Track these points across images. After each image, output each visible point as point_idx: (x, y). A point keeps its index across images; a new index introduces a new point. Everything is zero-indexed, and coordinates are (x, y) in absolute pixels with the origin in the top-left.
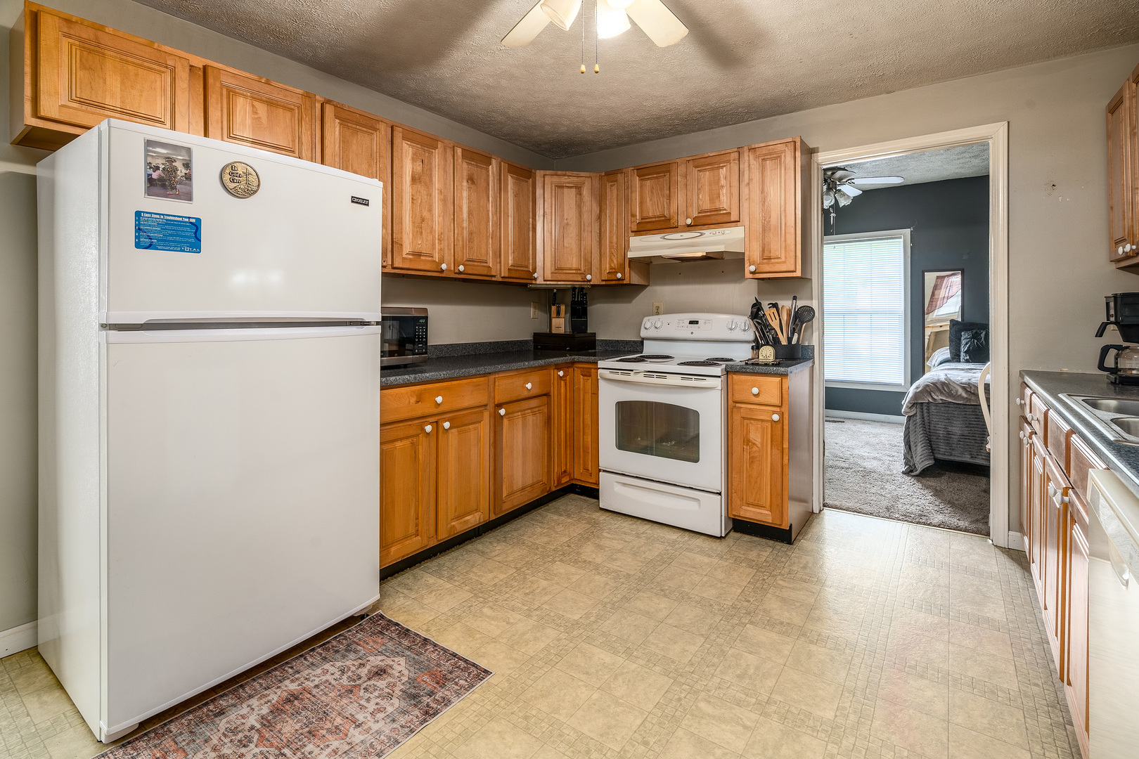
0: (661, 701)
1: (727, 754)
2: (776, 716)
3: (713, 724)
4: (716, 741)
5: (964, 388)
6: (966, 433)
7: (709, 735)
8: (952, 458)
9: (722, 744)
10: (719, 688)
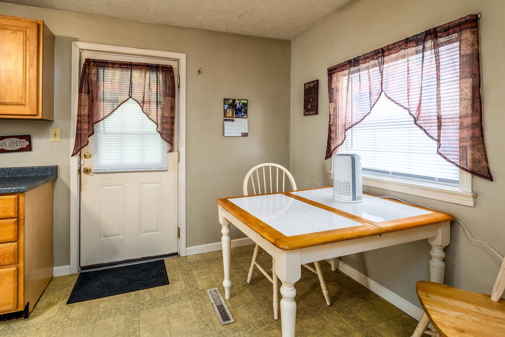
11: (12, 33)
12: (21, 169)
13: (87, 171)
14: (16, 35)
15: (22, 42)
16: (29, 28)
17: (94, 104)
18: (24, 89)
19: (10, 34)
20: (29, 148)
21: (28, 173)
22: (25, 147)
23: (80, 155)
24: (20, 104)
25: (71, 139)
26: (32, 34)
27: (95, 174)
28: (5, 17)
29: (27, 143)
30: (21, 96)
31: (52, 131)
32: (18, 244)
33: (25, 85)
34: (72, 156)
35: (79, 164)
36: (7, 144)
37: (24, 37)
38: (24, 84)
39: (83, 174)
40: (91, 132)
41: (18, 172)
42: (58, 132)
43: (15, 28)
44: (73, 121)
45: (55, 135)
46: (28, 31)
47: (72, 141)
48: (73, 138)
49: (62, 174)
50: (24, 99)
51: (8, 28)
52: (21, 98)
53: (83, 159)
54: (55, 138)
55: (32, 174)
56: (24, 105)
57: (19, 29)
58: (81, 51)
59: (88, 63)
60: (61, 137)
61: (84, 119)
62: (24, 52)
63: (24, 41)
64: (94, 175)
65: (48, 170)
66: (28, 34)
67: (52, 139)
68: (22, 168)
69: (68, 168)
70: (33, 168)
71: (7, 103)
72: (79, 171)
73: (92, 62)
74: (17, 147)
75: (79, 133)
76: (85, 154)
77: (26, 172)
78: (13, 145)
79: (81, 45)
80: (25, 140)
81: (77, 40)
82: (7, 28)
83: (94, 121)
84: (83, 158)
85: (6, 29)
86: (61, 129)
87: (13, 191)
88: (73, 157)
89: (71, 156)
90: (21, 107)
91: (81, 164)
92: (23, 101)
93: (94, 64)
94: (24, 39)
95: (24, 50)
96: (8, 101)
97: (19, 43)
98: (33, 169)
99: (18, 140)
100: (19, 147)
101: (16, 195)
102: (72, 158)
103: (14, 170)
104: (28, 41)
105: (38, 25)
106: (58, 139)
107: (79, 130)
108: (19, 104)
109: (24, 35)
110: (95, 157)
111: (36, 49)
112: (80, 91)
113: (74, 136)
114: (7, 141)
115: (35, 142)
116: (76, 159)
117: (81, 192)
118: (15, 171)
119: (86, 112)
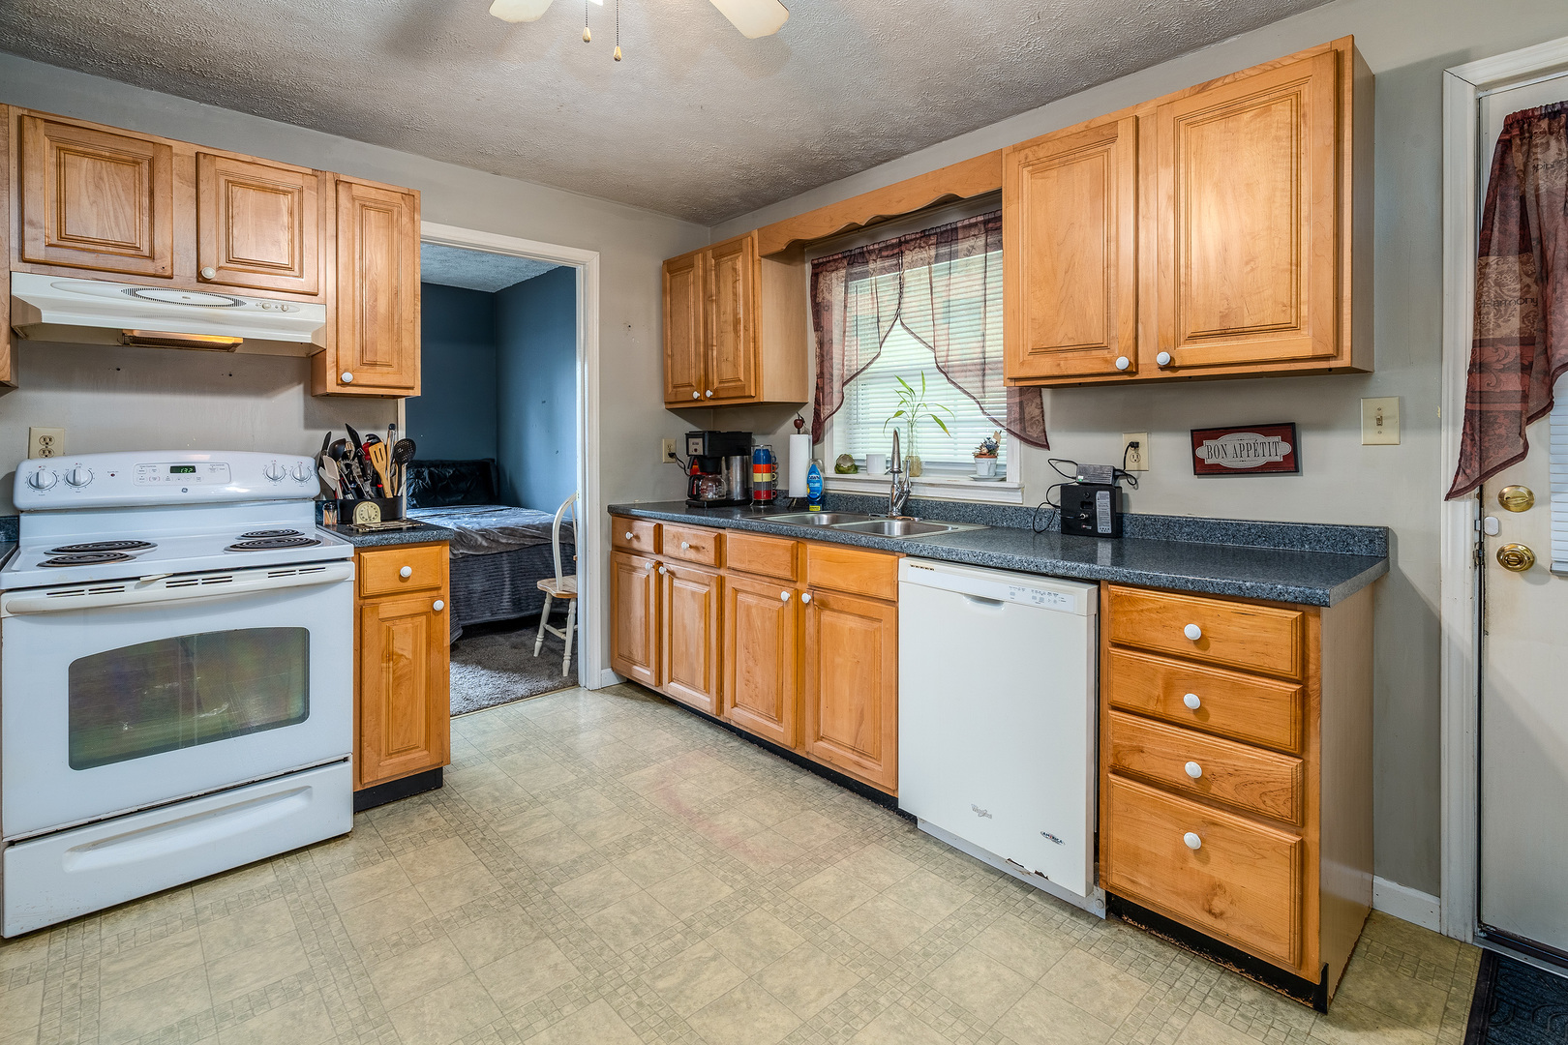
0: (632, 1025)
1: (743, 989)
2: (710, 928)
3: (696, 985)
4: (722, 992)
5: (483, 536)
6: (487, 588)
7: (711, 995)
8: (472, 621)
9: (729, 988)
10: (643, 958)
11: (1257, 116)
12: (1270, 526)
13: (1518, 562)
14: (1269, 119)
15: (1285, 133)
16: (1305, 80)
17: (1555, 290)
18: (1294, 276)
19: (1251, 121)
20: (1290, 465)
21: (1291, 542)
22: (1279, 459)
23: (1480, 496)
24: (1283, 326)
25: (1444, 434)
26: (1318, 96)
27: (1554, 579)
28: (1237, 76)
29: (1285, 448)
30: (1286, 301)
31: (1366, 408)
32: (1304, 766)
33: (1298, 264)
34: (1447, 499)
35: (1478, 528)
36: (1230, 450)
37: (1294, 114)
38: (1294, 261)
39: (1495, 570)
40: (1534, 405)
41: (1259, 536)
42: (1390, 407)
43: (1266, 98)
44: (1451, 369)
45: (1380, 421)
46: (1306, 89)
47: (1449, 442)
48: (1454, 430)
49: (1407, 561)
50: (1294, 310)
51: (1247, 104)
52: (1284, 308)
53: (1496, 514)
54: (1380, 432)
55: (1303, 546)
56: (1295, 328)
57: (1278, 94)
58: (1481, 94)
59: (1522, 128)
60: (1403, 427)
61: (1506, 357)
62: (1294, 159)
63: (1294, 127)
64: (1548, 581)
65: (1356, 539)
66: (1305, 99)
67: (1368, 435)
68: (1272, 525)
69: (1432, 540)
70: (1305, 527)
71: (1246, 330)
72: (1480, 559)
73: (1540, 118)
74: (1256, 458)
75: (1478, 409)
76: (1501, 496)
77: (1283, 539)
78: (1245, 453)
79: (1481, 70)
80: (1278, 438)
81: (1463, 58)
82: (1243, 105)
83: (1558, 357)
84: (1495, 510)
85: (1241, 111)
86: (1402, 401)
87: (1290, 598)
88: (1450, 502)
89: (1443, 496)
90: (1286, 336)
91: (1488, 530)
92: (1291, 317)
93: (1550, 125)
94: (1294, 119)
95: (1294, 155)
96: (1247, 322)
97: (1278, 139)
98: (1303, 531)
99: (1260, 438)
100: (1261, 461)
101: (1296, 610)
102: (1448, 508)
103: (1250, 529)
104: (1305, 122)
105: (1338, 57)
106: (1390, 435)
107: (1478, 400)
108: (1280, 326)
109: (1294, 108)
110: (1553, 506)
111: (1330, 140)
112: (1483, 249)
113: (1455, 424)
114: (1230, 441)
115: (1309, 443)
116: (1466, 506)
117: (1485, 638)
118: (1253, 531)
119: (1510, 325)
